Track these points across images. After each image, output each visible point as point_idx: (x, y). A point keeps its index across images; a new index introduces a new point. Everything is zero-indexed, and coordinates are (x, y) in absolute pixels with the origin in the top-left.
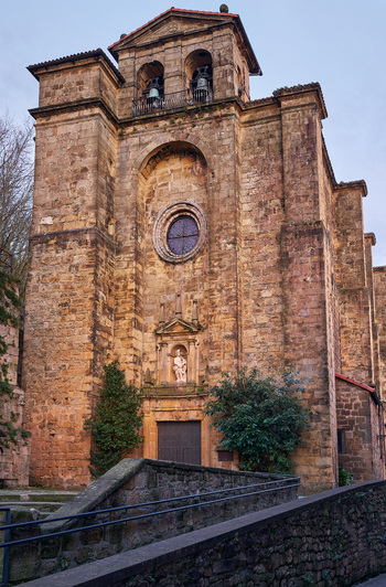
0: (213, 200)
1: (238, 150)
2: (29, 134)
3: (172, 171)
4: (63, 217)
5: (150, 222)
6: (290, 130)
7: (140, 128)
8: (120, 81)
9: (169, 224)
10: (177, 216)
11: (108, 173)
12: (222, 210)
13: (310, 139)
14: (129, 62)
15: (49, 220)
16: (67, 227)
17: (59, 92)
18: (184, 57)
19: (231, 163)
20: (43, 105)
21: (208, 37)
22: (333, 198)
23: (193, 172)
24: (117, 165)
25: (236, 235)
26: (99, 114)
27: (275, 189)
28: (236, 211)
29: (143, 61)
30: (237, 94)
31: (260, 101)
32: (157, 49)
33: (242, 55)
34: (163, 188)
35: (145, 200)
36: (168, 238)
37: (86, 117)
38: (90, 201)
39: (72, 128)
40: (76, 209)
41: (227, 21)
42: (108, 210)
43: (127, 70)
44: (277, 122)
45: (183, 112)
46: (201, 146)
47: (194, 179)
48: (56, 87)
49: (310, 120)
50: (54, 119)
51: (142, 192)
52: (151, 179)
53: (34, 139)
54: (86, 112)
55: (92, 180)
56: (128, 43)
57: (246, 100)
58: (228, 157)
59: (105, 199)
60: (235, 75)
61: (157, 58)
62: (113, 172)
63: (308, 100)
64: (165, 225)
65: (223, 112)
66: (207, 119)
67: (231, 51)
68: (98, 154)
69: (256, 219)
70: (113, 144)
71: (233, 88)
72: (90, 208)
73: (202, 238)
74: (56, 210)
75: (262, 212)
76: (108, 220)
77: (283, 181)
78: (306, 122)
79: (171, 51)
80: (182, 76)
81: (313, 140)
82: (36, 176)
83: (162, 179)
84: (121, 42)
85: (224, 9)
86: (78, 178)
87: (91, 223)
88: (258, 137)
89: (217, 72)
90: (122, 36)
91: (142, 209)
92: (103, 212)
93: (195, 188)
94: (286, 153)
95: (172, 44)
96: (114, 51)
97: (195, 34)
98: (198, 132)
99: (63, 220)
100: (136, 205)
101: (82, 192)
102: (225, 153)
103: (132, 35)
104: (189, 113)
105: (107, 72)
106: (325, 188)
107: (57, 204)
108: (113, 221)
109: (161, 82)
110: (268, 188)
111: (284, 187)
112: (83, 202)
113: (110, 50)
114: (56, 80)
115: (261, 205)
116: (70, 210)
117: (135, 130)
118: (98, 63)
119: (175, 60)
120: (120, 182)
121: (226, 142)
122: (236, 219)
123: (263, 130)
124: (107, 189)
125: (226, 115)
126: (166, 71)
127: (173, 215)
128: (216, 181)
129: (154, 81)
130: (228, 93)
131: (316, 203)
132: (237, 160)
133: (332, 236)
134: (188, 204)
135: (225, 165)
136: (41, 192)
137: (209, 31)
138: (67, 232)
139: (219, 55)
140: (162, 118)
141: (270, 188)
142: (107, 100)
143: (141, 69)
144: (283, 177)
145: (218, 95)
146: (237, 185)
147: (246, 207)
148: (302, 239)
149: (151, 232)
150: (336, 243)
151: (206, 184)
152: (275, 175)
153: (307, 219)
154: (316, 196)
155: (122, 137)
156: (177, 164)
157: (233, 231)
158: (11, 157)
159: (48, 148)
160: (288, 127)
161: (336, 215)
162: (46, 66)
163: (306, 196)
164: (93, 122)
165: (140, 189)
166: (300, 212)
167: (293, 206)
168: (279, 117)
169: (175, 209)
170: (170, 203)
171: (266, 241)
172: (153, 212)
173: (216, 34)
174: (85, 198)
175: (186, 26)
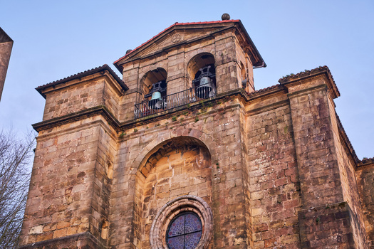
0: (218, 192)
1: (245, 138)
2: (30, 146)
3: (173, 166)
4: (54, 224)
5: (148, 221)
6: (299, 113)
7: (140, 129)
8: (123, 89)
9: (168, 221)
10: (178, 212)
11: (105, 176)
12: (229, 201)
13: (322, 118)
14: (133, 72)
15: (39, 230)
16: (58, 235)
17: (64, 105)
18: (186, 61)
19: (237, 152)
20: (47, 119)
21: (210, 42)
22: (356, 176)
23: (195, 165)
24: (115, 166)
25: (245, 227)
26: (101, 121)
27: (288, 173)
28: (244, 201)
29: (146, 69)
30: (240, 86)
31: (266, 90)
32: (162, 58)
33: (245, 52)
34: (164, 184)
35: (143, 197)
36: (167, 237)
37: (88, 124)
38: (84, 205)
39: (73, 137)
40: (69, 215)
41: (229, 26)
42: (103, 213)
43: (131, 79)
44: (285, 107)
45: (186, 109)
46: (204, 139)
47: (197, 172)
48: (61, 102)
49: (321, 101)
50: (55, 130)
51: (141, 191)
52: (150, 177)
53: (34, 150)
54: (88, 120)
55: (89, 184)
56: (133, 57)
57: (250, 90)
58: (234, 146)
59: (100, 201)
60: (238, 70)
61: (161, 65)
62: (110, 173)
63: (317, 83)
64: (164, 223)
65: (227, 104)
66: (210, 113)
67: (233, 51)
68: (97, 158)
69: (268, 208)
70: (112, 147)
71: (237, 81)
72: (84, 212)
73: (207, 234)
74: (48, 218)
75: (275, 200)
76: (102, 224)
77: (296, 163)
78: (317, 103)
79: (175, 57)
80: (185, 77)
81: (326, 120)
82: (32, 185)
83: (162, 175)
84: (126, 56)
85: (226, 17)
86: (74, 183)
87: (83, 229)
88: (265, 123)
89: (220, 70)
90: (127, 52)
91: (139, 209)
92: (97, 215)
93: (197, 181)
94: (298, 136)
95: (176, 52)
96: (119, 65)
97: (198, 41)
98: (201, 127)
99: (54, 228)
100: (133, 205)
101: (76, 197)
102: (230, 143)
103: (138, 49)
104: (192, 109)
105: (111, 84)
106: (347, 167)
107: (49, 212)
108: (107, 224)
109: (164, 85)
110: (280, 173)
111: (297, 170)
112: (77, 207)
113: (116, 64)
114: (62, 96)
115: (272, 191)
116: (63, 216)
117: (136, 131)
118: (103, 76)
119: (178, 65)
120: (117, 183)
121: (231, 132)
122: (245, 210)
123: (271, 116)
124: (103, 191)
125: (230, 107)
126: (169, 74)
127: (173, 211)
128: (220, 171)
129: (157, 86)
130: (232, 87)
131: (337, 183)
132: (244, 149)
133: (361, 217)
134: (190, 199)
135: (231, 154)
136: (34, 200)
137: (212, 37)
138: (56, 240)
139: (222, 55)
140: (163, 117)
141: (283, 173)
142: (109, 107)
143: (145, 76)
144: (296, 160)
145: (221, 90)
146: (244, 174)
147: (255, 196)
148: (325, 225)
149: (148, 232)
150: (367, 226)
151: (210, 176)
152: (287, 159)
153: (328, 201)
154: (337, 176)
155: (122, 139)
156: (179, 159)
157: (242, 223)
158: (8, 170)
159: (47, 157)
160: (297, 110)
161: (363, 194)
162: (53, 85)
163: (325, 177)
164: (94, 129)
165: (138, 187)
166: (319, 195)
167: (311, 190)
168: (287, 102)
169: (177, 204)
170: (171, 200)
171: (282, 231)
172: (151, 211)
173: (217, 38)
174: (80, 203)
175: (189, 36)
